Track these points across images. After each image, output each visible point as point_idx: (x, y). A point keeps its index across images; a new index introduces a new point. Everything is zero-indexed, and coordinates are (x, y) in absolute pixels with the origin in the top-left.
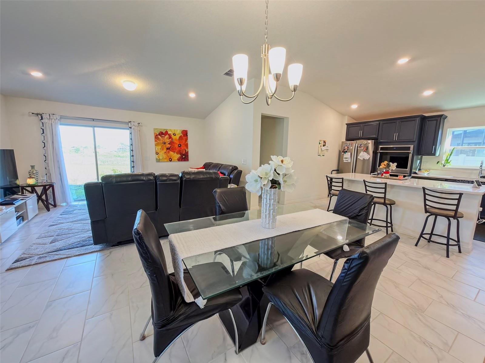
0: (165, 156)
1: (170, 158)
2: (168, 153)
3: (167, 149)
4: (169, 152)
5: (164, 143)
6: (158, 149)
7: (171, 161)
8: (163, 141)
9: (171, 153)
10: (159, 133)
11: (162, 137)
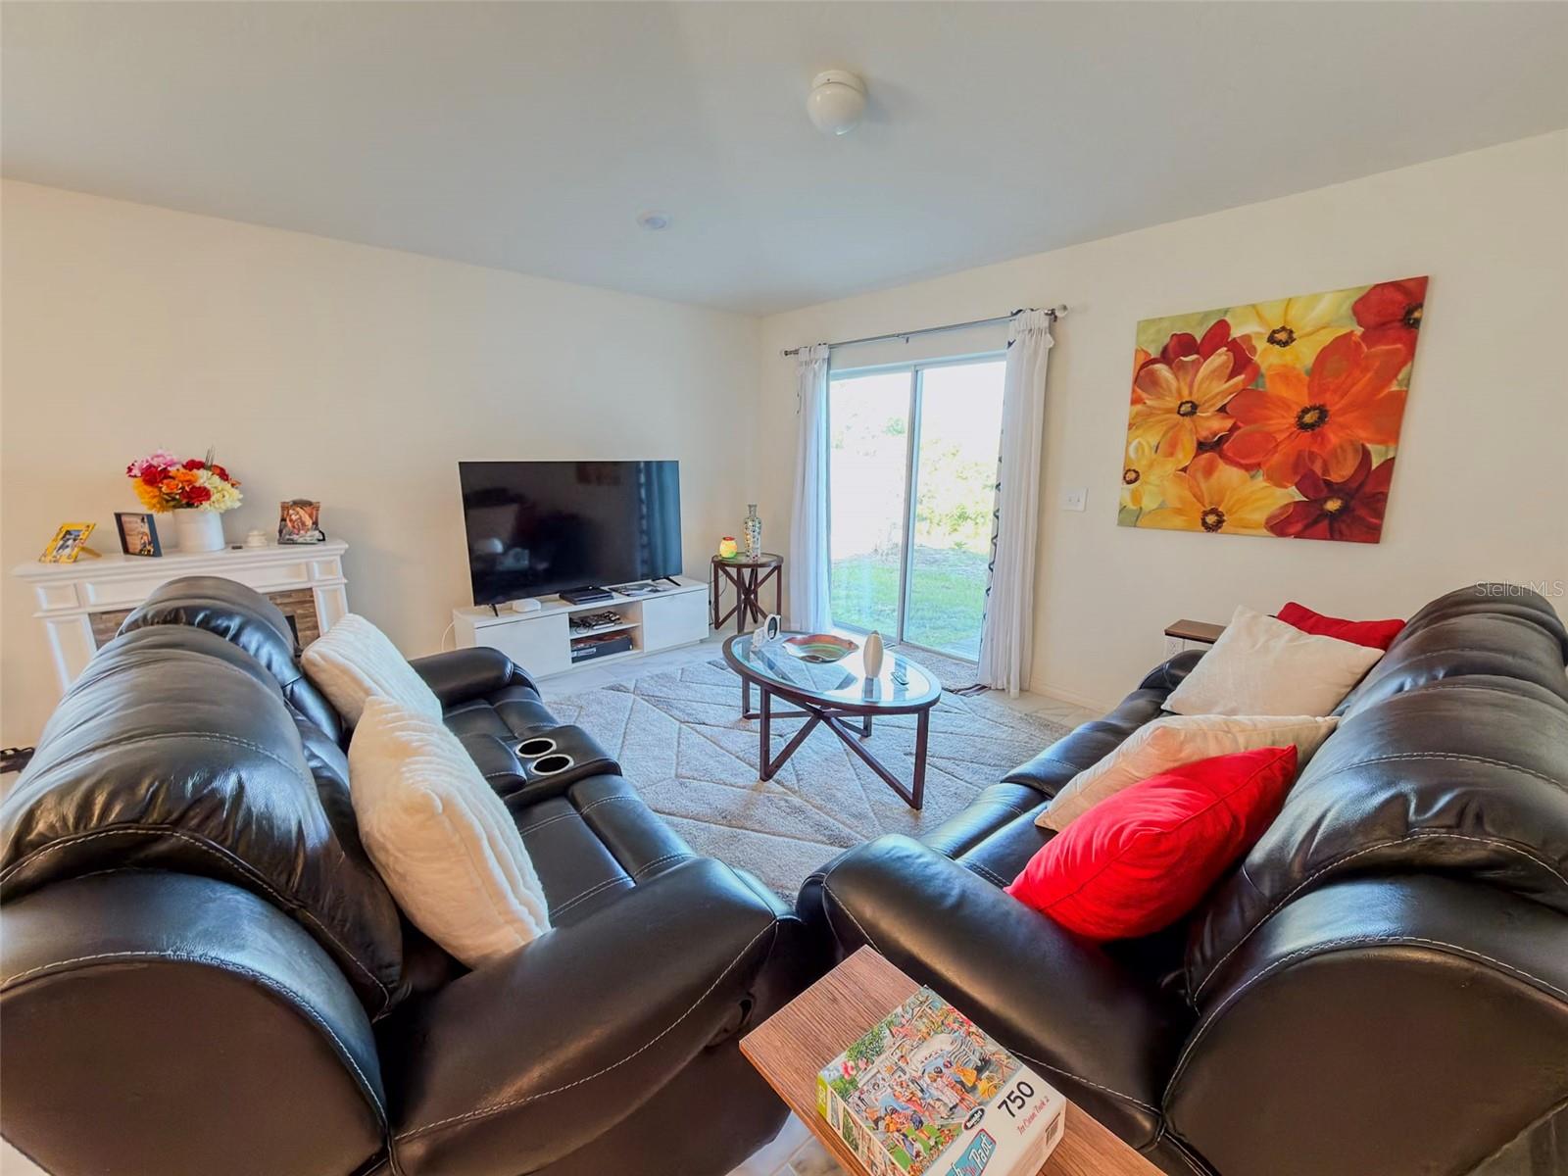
0: (1175, 493)
1: (1214, 511)
2: (1199, 475)
3: (1202, 446)
4: (1209, 471)
5: (1186, 408)
6: (1139, 448)
7: (1215, 528)
8: (1185, 392)
9: (1229, 475)
10: (1165, 350)
11: (1178, 369)
